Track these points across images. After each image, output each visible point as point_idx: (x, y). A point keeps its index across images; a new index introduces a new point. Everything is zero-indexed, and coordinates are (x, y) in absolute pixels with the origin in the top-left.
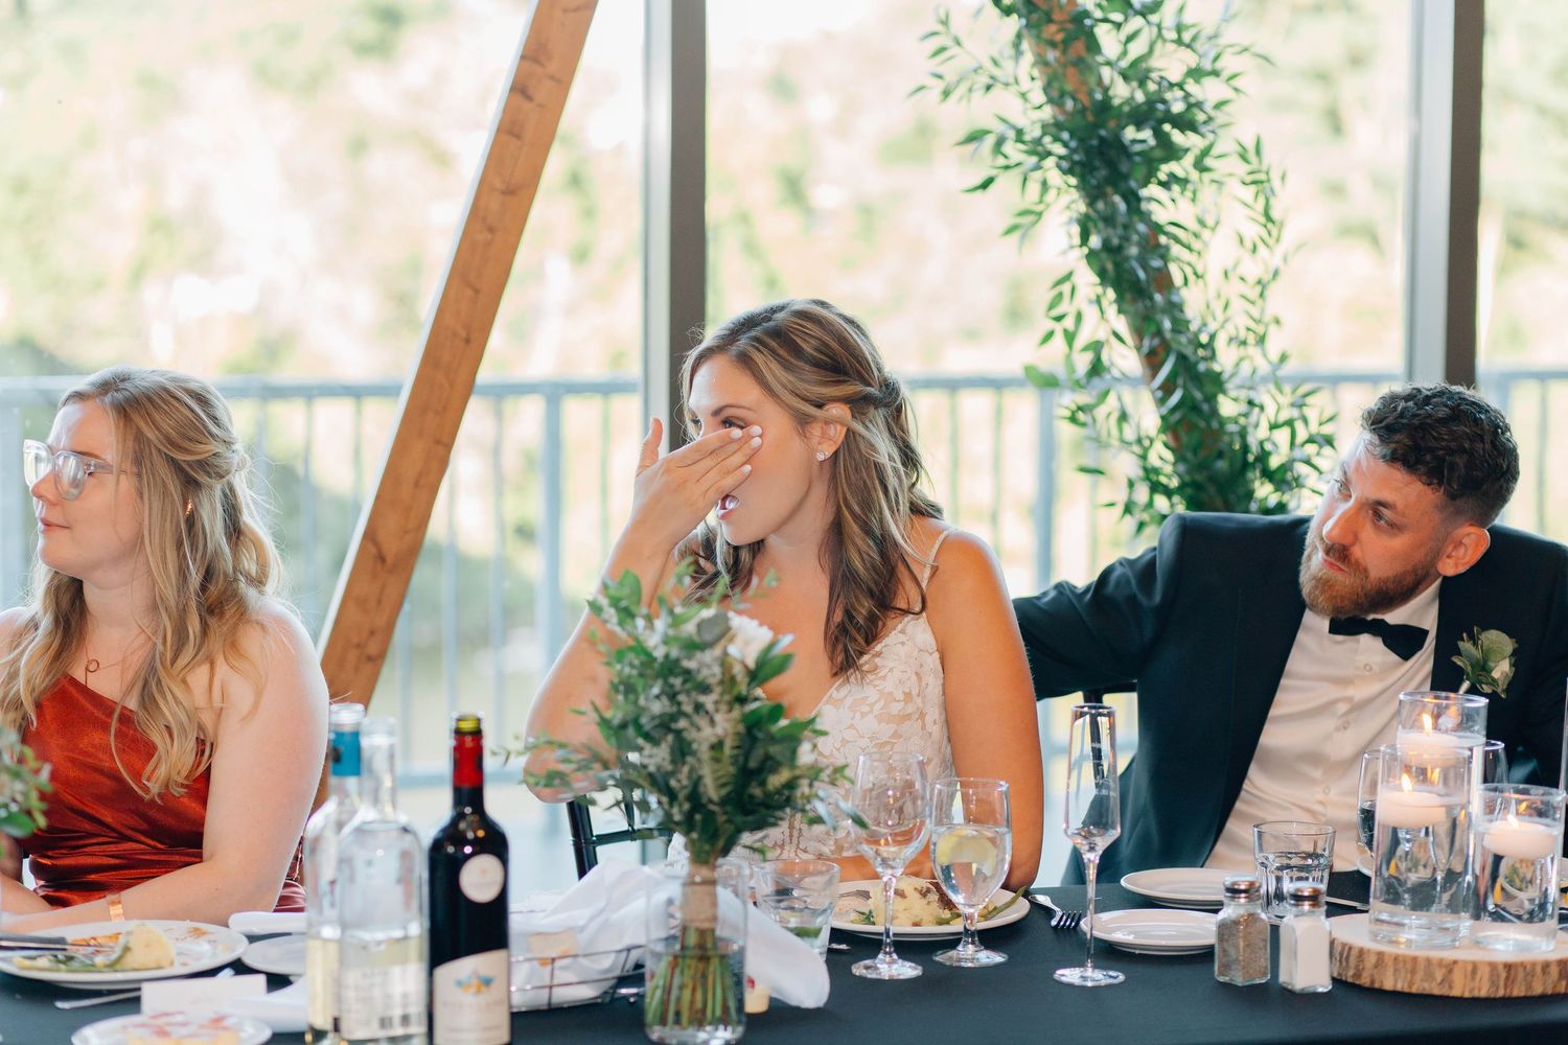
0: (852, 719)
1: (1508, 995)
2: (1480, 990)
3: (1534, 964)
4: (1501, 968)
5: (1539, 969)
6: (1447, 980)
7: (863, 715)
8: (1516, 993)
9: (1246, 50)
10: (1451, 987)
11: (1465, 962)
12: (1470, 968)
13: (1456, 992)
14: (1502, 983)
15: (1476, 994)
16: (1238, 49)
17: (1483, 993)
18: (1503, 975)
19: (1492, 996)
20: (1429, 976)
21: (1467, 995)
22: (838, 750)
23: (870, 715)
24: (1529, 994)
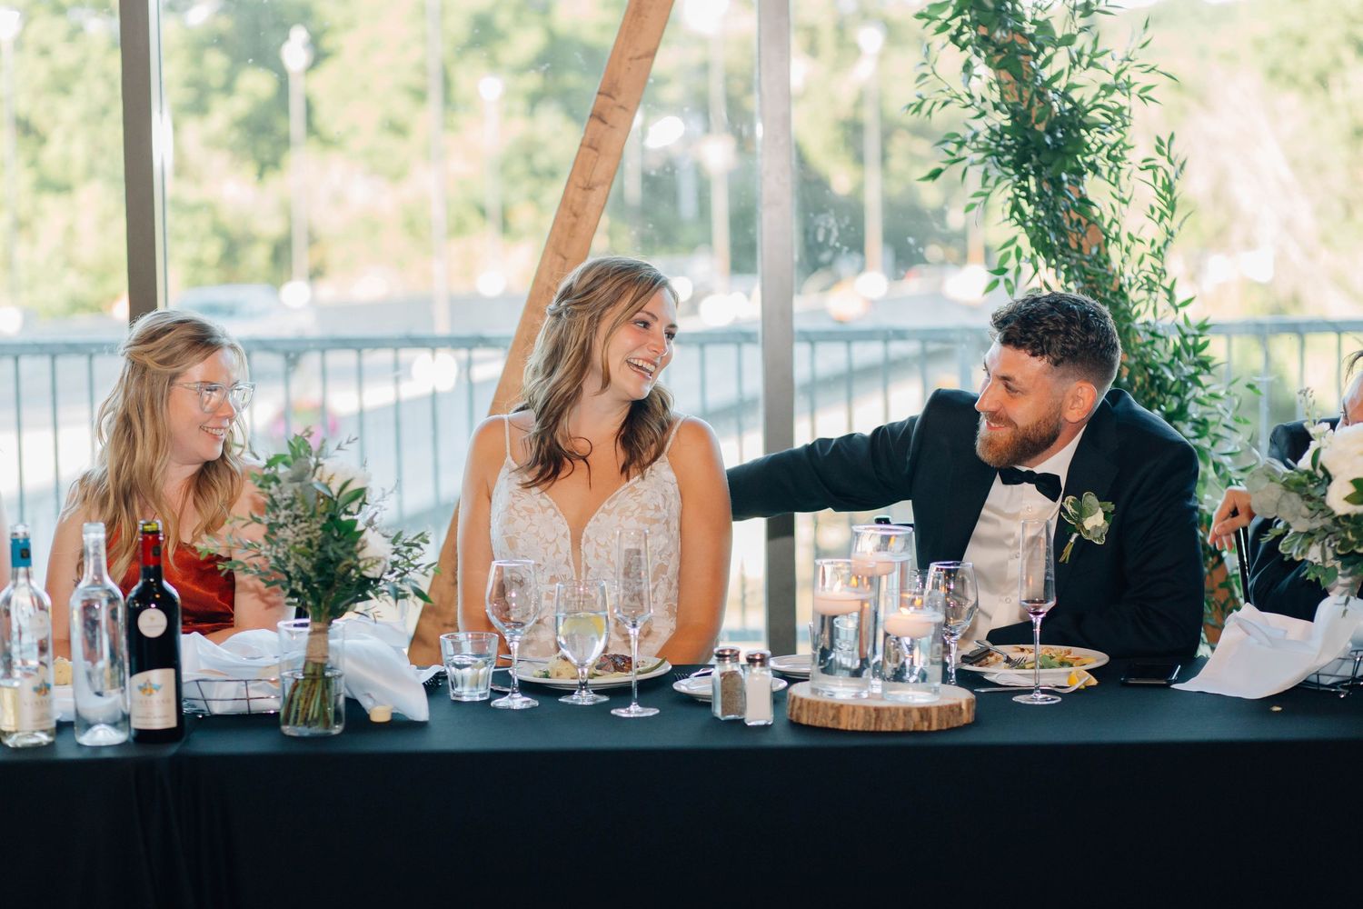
0: (620, 520)
1: (878, 729)
2: (857, 725)
3: (897, 709)
4: (872, 710)
5: (901, 713)
6: (836, 717)
7: (627, 518)
8: (884, 728)
9: (1153, 69)
10: (839, 723)
11: (848, 706)
12: (851, 709)
13: (842, 727)
14: (873, 721)
15: (855, 728)
16: (1148, 68)
17: (859, 728)
18: (874, 715)
19: (866, 729)
20: (826, 715)
21: (849, 728)
22: (610, 541)
23: (632, 518)
24: (894, 729)
